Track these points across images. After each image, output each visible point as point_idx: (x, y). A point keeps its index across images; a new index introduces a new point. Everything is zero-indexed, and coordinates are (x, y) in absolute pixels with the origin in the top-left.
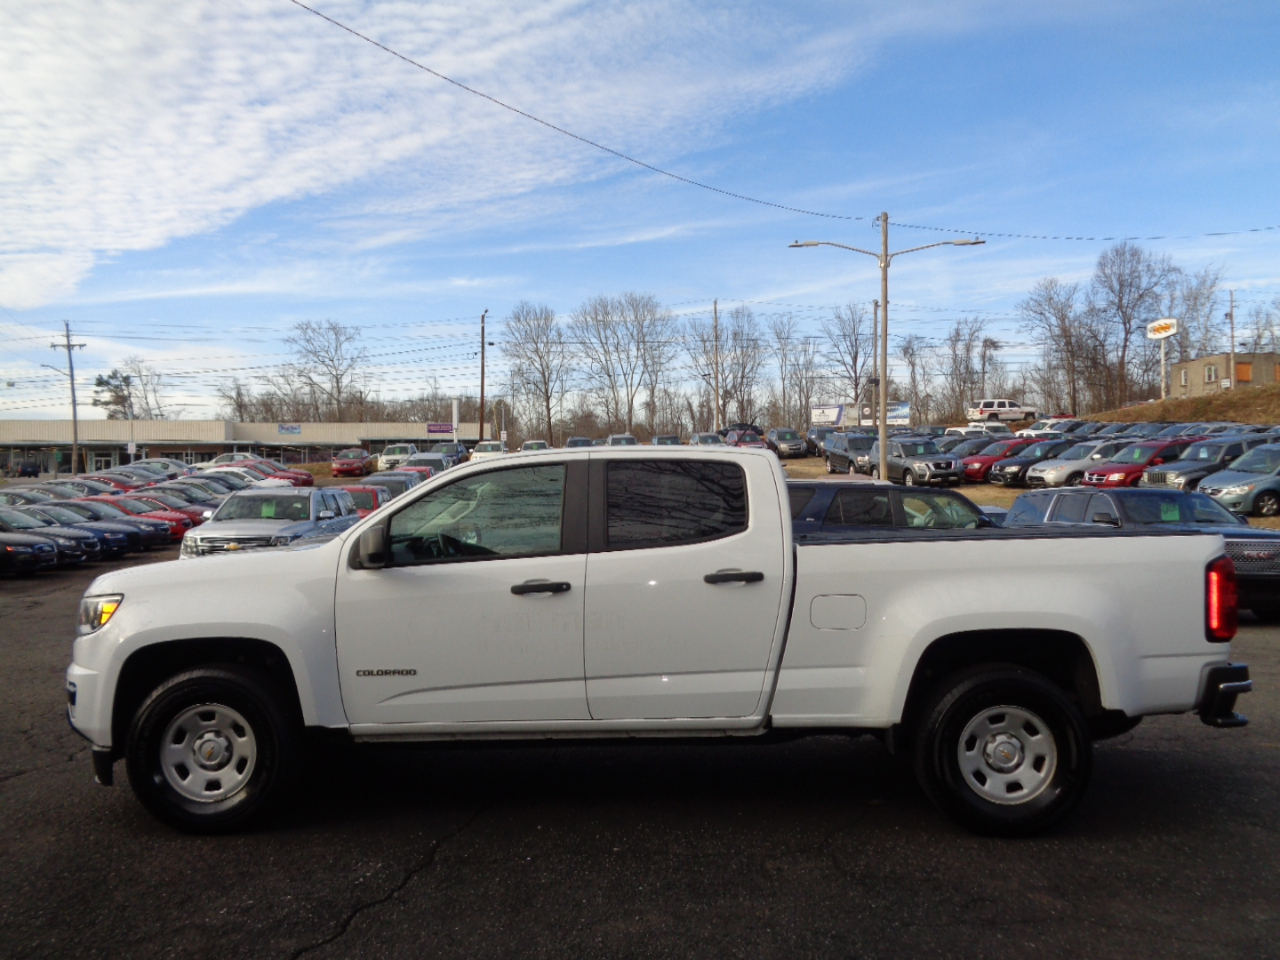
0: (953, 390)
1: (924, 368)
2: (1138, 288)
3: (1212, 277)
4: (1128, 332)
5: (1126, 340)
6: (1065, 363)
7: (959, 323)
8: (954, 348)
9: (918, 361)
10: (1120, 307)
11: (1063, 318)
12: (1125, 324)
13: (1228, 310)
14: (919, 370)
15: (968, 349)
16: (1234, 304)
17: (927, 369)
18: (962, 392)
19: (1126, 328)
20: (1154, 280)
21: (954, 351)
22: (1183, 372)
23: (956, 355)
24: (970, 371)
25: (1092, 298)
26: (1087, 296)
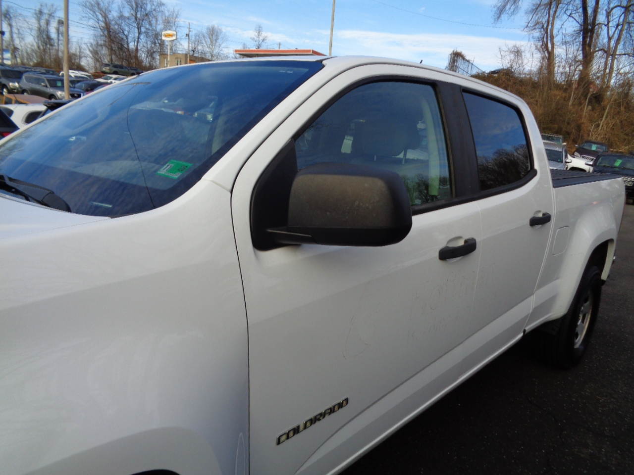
0: (39, 47)
1: (18, 30)
2: (145, 10)
3: (176, 13)
4: (140, 33)
5: (139, 38)
6: (107, 44)
7: (41, 5)
8: (39, 20)
9: (14, 24)
10: (136, 18)
11: (105, 17)
12: (138, 28)
13: (187, 32)
14: (15, 30)
15: (48, 23)
16: (190, 30)
17: (20, 31)
18: (44, 50)
19: (138, 31)
20: (153, 7)
21: (39, 24)
22: (165, 60)
23: (40, 26)
24: (49, 38)
25: (122, 10)
26: (119, 8)
